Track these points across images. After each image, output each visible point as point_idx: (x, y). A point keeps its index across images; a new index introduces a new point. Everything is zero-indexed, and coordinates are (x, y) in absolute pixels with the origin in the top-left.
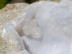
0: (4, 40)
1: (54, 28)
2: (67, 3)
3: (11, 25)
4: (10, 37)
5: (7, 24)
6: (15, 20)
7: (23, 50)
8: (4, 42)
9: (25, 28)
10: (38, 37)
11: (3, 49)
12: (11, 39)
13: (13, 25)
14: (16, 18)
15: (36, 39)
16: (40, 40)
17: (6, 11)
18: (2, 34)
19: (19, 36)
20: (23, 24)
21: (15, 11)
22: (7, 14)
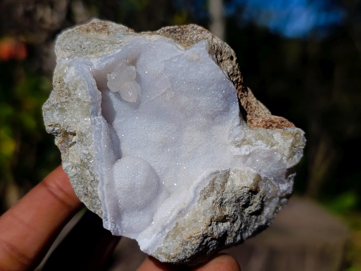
0: (67, 88)
1: (165, 93)
2: (198, 54)
3: (86, 64)
4: (80, 85)
5: (81, 60)
6: (98, 57)
7: (97, 115)
8: (67, 91)
9: (111, 77)
10: (131, 100)
11: (62, 103)
12: (81, 89)
13: (91, 65)
14: (101, 54)
15: (126, 102)
16: (136, 106)
17: (88, 31)
18: (68, 75)
19: (96, 88)
20: (110, 69)
21: (103, 36)
22: (87, 40)
